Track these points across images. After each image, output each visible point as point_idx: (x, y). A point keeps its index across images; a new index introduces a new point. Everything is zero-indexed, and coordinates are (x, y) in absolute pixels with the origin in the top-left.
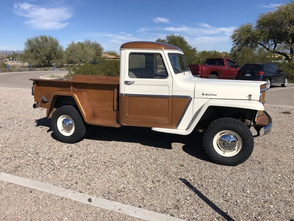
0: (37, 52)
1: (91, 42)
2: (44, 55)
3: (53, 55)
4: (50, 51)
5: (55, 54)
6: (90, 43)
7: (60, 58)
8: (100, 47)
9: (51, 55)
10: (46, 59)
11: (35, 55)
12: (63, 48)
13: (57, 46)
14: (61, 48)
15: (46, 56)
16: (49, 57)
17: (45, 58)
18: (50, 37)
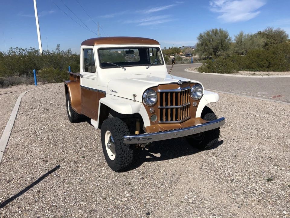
0: (206, 45)
1: (274, 30)
2: (212, 48)
3: (220, 47)
4: (218, 43)
5: (222, 46)
6: (272, 31)
7: (227, 49)
8: (284, 35)
9: (219, 48)
10: (213, 52)
11: (204, 48)
12: (232, 40)
13: (226, 38)
14: (230, 39)
15: (213, 48)
16: (216, 49)
17: (212, 50)
18: (220, 30)
